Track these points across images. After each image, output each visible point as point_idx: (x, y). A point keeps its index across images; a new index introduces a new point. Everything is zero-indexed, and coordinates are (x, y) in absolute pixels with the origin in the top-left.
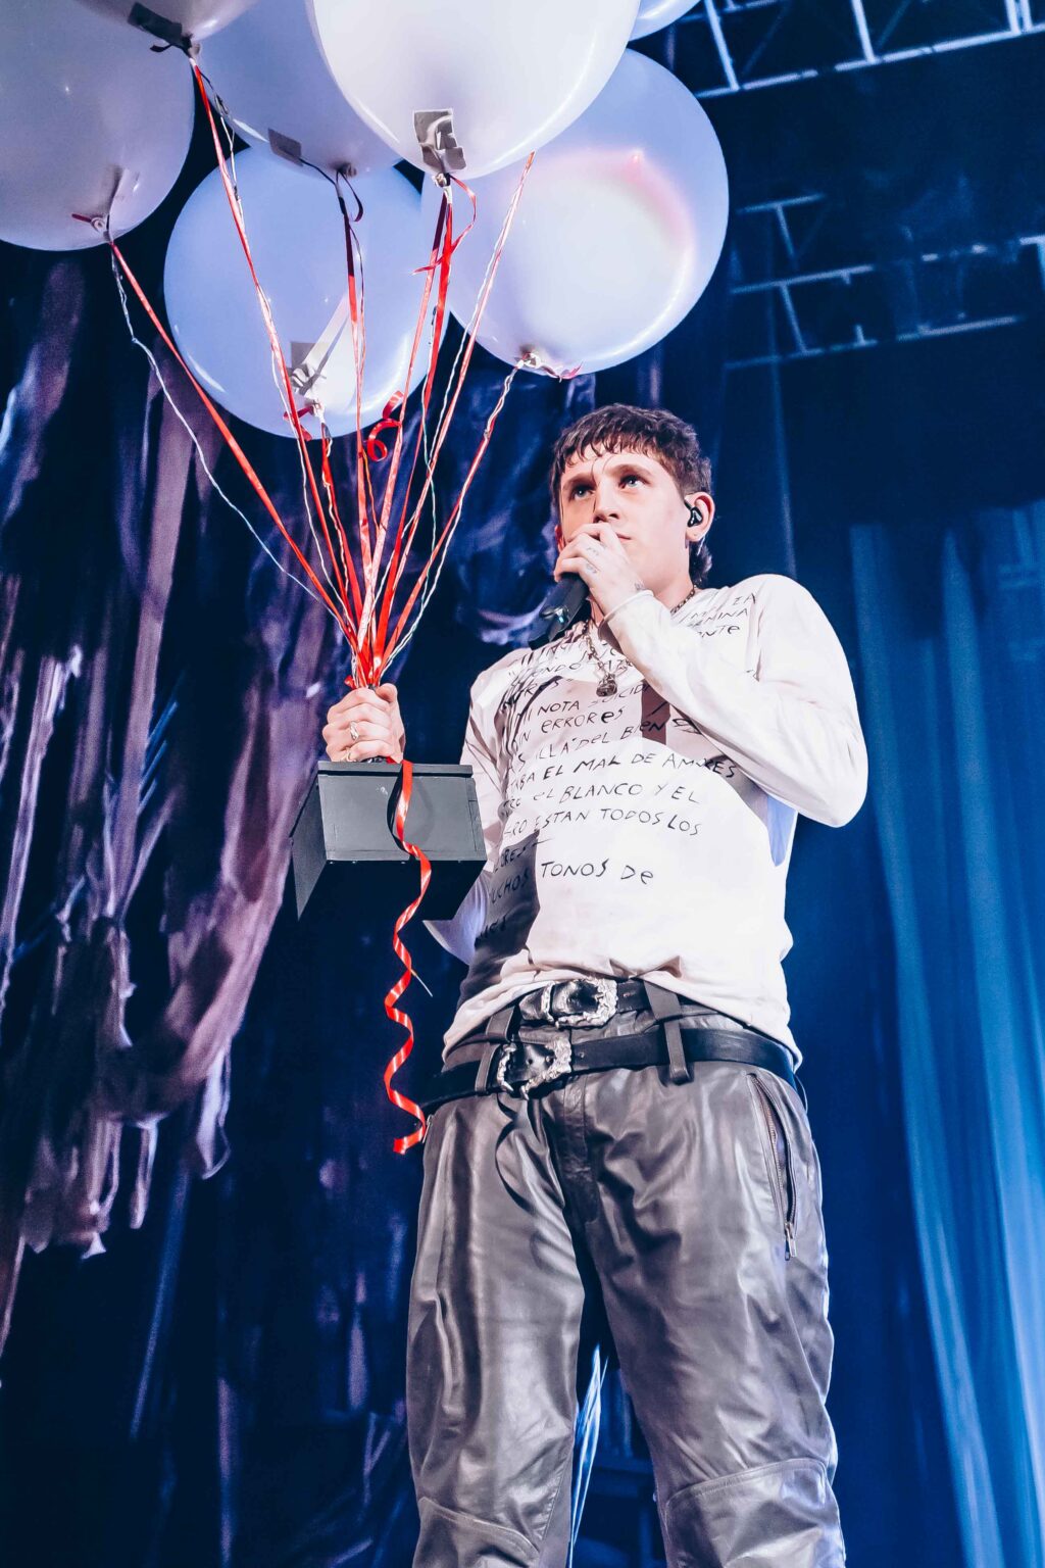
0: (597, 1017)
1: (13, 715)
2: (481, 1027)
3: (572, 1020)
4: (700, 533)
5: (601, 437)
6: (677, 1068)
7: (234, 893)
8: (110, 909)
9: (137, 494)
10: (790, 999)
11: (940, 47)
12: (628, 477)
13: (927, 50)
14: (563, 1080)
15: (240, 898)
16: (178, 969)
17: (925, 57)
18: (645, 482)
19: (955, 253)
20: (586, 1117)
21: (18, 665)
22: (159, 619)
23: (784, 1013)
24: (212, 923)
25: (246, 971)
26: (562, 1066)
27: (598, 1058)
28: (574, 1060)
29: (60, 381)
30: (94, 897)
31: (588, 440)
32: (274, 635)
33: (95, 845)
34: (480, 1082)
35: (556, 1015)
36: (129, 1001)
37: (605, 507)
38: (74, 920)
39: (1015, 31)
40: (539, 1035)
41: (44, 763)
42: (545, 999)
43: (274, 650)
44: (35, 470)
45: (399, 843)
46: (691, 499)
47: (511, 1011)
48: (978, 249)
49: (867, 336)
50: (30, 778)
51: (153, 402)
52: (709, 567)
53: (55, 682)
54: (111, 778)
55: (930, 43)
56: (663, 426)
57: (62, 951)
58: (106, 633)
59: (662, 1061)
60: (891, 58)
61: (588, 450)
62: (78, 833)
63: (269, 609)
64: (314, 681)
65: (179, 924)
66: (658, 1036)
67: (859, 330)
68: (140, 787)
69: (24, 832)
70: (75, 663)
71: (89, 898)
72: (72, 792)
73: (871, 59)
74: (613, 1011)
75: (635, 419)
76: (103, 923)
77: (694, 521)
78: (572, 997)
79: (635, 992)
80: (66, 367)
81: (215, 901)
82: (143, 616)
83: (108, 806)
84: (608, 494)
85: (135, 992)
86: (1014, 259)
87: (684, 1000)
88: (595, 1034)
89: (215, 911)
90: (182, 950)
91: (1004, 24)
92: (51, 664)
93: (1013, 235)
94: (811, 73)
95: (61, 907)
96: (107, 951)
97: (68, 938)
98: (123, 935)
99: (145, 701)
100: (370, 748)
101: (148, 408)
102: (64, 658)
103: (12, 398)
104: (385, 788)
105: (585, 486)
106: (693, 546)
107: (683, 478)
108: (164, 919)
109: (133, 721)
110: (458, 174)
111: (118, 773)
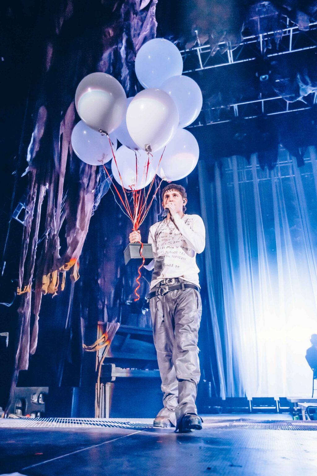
0: (172, 283)
1: (36, 196)
2: (155, 286)
3: (168, 284)
4: (185, 204)
5: (171, 189)
6: (183, 289)
7: (79, 230)
8: (56, 233)
9: (58, 154)
10: (199, 280)
11: (215, 66)
12: (175, 195)
13: (213, 67)
14: (168, 292)
15: (80, 230)
16: (69, 243)
17: (213, 68)
18: (177, 196)
19: (218, 108)
20: (171, 297)
21: (36, 186)
22: (63, 178)
23: (198, 282)
24: (75, 235)
25: (81, 244)
26: (167, 290)
27: (172, 289)
28: (169, 289)
29: (42, 131)
30: (53, 231)
31: (169, 189)
32: (85, 181)
33: (52, 221)
34: (157, 294)
35: (166, 283)
36: (60, 249)
37: (171, 200)
38: (49, 235)
39: (230, 63)
40: (164, 286)
41: (42, 205)
42: (164, 281)
43: (85, 183)
44: (38, 149)
45: (141, 255)
46: (184, 199)
47: (159, 283)
48: (222, 107)
49: (201, 124)
50: (39, 209)
51: (61, 135)
52: (186, 210)
53: (43, 189)
54: (55, 208)
55: (214, 65)
56: (180, 188)
57: (47, 241)
58: (53, 181)
59: (181, 288)
60: (206, 68)
61: (169, 191)
62: (49, 219)
63: (84, 175)
64: (93, 189)
65: (68, 235)
66: (181, 285)
67: (200, 123)
68: (61, 211)
69: (39, 218)
70: (47, 186)
71: (52, 231)
72: (48, 210)
73: (202, 68)
74: (174, 282)
75: (176, 186)
76: (54, 235)
77: (184, 203)
78: (168, 281)
79: (177, 279)
80: (43, 128)
81: (76, 231)
82: (60, 178)
83: (55, 214)
84: (171, 197)
85: (61, 248)
86: (229, 109)
87: (184, 280)
88: (172, 286)
89: (75, 233)
90: (69, 240)
91: (228, 62)
92: (43, 186)
93: (228, 104)
94: (190, 71)
95: (46, 233)
96: (55, 241)
97: (48, 238)
98: (58, 237)
99: (61, 194)
100: (137, 240)
101: (60, 136)
102: (45, 185)
103: (33, 134)
104: (139, 247)
105: (168, 196)
106: (183, 206)
107: (183, 196)
108: (66, 235)
109: (59, 198)
110: (150, 153)
111: (56, 207)
